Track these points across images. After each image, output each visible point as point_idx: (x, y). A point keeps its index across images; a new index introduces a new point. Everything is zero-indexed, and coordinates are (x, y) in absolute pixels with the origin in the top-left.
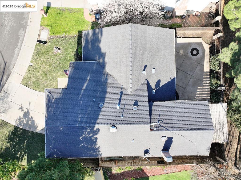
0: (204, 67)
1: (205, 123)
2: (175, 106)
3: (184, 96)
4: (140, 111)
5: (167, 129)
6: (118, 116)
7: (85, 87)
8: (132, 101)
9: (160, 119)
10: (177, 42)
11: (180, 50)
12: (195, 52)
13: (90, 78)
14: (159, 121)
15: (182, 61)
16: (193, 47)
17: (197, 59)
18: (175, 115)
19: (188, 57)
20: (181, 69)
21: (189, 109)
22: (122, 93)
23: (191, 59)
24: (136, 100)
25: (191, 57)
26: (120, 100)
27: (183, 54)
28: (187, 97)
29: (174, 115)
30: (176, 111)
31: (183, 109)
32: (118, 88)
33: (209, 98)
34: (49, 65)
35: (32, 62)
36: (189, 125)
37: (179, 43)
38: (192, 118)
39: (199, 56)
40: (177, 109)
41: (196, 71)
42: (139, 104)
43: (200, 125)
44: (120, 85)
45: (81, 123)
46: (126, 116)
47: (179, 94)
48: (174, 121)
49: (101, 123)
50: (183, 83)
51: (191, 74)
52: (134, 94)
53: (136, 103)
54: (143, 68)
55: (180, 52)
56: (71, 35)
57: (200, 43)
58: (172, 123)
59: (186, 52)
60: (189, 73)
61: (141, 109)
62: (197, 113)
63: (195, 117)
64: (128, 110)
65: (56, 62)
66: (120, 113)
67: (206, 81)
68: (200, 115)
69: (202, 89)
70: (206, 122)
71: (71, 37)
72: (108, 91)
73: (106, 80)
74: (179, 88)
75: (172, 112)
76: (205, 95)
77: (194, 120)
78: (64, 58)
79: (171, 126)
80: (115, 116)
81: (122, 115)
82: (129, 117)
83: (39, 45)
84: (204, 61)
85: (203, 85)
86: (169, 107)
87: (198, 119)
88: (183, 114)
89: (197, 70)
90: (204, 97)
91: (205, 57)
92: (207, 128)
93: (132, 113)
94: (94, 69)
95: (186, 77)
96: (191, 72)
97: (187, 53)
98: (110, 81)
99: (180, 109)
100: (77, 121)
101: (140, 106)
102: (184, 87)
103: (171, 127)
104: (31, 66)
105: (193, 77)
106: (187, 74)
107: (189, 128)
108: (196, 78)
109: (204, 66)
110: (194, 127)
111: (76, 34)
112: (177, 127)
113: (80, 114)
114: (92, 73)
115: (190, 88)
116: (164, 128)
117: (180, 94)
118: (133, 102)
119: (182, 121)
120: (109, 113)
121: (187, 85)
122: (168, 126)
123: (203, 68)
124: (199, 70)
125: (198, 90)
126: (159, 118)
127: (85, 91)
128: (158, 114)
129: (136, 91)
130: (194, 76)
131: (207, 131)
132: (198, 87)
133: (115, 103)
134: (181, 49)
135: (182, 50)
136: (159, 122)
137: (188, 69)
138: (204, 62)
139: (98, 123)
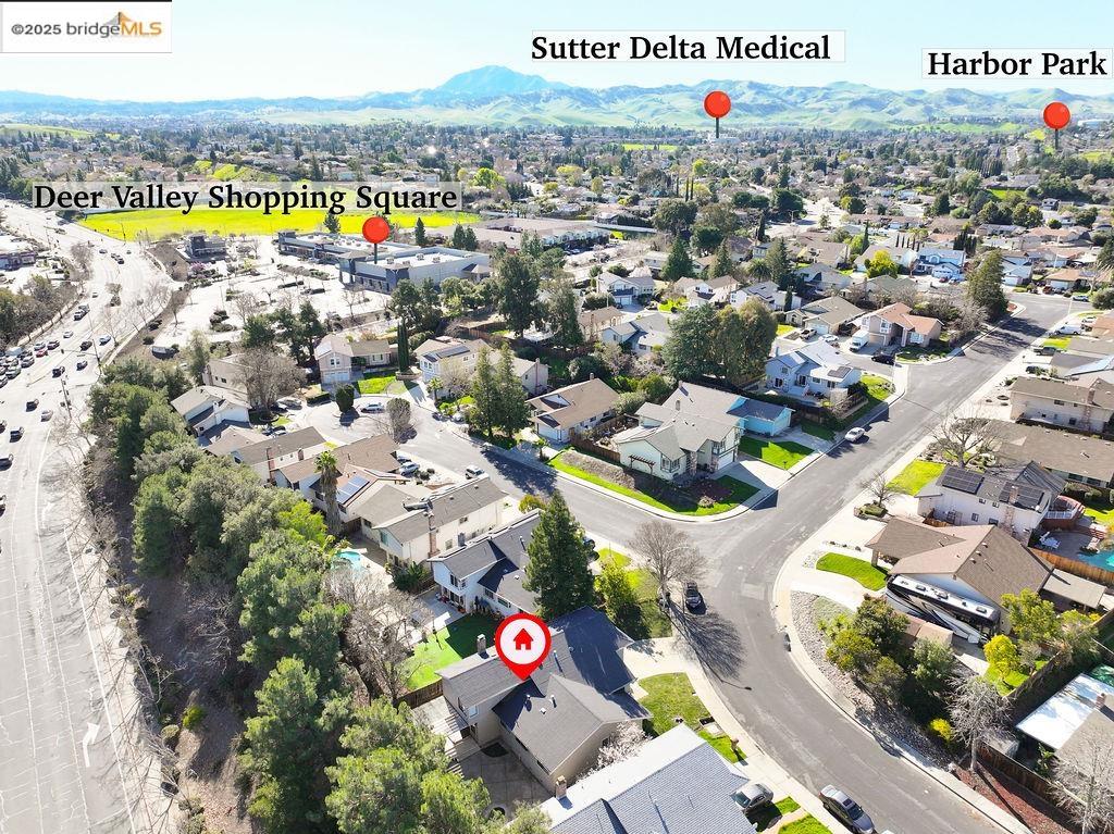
3: (478, 757)
22: (561, 670)
26: (558, 663)
28: (474, 757)
32: (568, 674)
34: (672, 701)
44: (569, 678)
49: (561, 634)
52: (549, 675)
54: (556, 703)
65: (668, 708)
83: (707, 715)
94: (607, 684)
102: (485, 765)
104: (693, 693)
113: (584, 634)
120: (560, 645)
133: (561, 658)
139: (564, 633)
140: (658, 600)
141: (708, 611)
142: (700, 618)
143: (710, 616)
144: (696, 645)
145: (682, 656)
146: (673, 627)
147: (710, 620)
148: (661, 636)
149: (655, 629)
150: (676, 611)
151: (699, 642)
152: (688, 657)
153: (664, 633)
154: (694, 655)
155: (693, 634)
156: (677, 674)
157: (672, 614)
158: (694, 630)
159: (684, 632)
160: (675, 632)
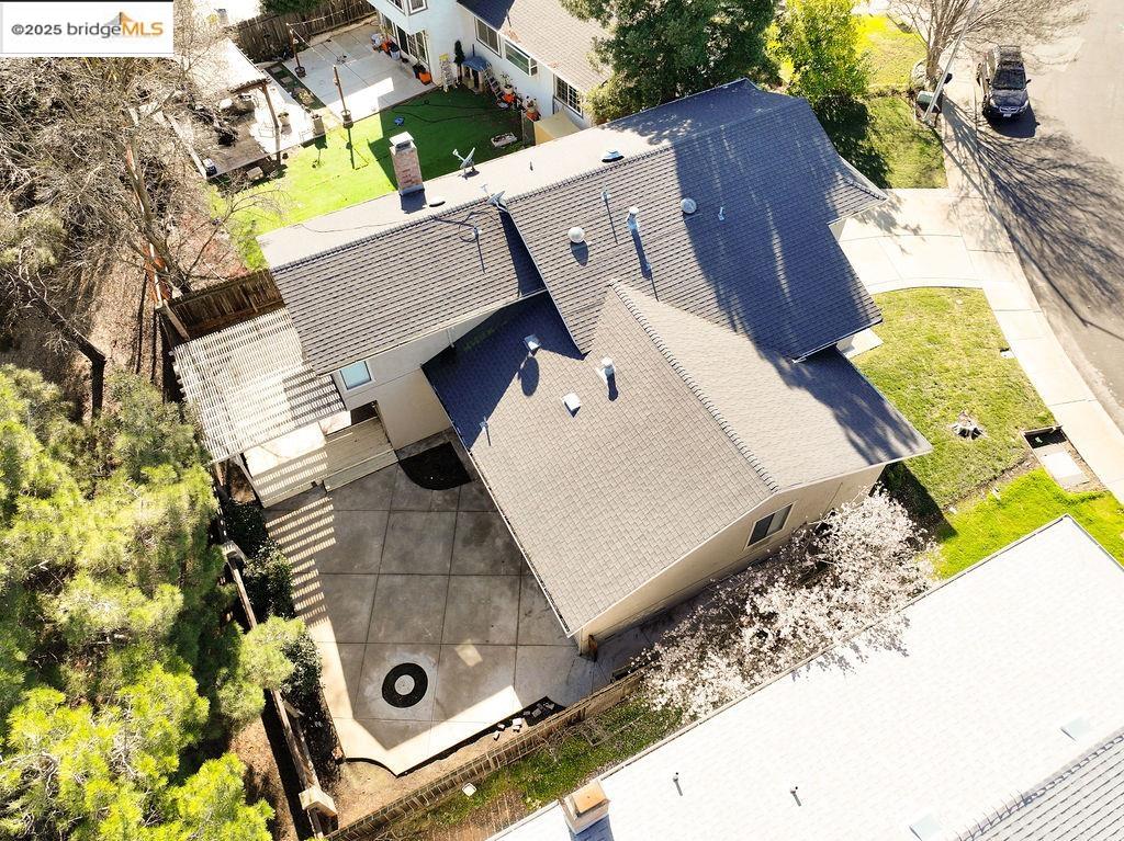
0: (334, 639)
1: (309, 283)
2: (439, 310)
3: (385, 485)
4: (556, 231)
5: (440, 220)
6: (618, 194)
7: (777, 250)
8: (598, 256)
9: (476, 244)
10: (511, 687)
11: (480, 659)
12: (405, 685)
13: (780, 286)
14: (477, 236)
15: (451, 613)
16: (424, 706)
17: (384, 659)
18: (427, 278)
19: (429, 644)
20: (440, 580)
21: (381, 315)
22: (647, 273)
23: (415, 644)
24: (584, 264)
25: (415, 651)
26: (639, 247)
27: (457, 649)
28: (370, 484)
29: (431, 276)
30: (426, 293)
31: (402, 307)
32: (666, 286)
33: (268, 525)
34: (948, 370)
35: (1013, 363)
36: (367, 258)
37: (501, 688)
38: (363, 285)
39: (378, 676)
40: (425, 299)
41: (369, 599)
42: (569, 256)
43: (327, 271)
44: (668, 300)
45: (716, 136)
46: (594, 202)
47: (407, 483)
48: (423, 253)
49: (659, 155)
50: (406, 530)
51: (383, 581)
52: (605, 284)
53: (580, 251)
54: (618, 384)
55: (480, 652)
56: (970, 506)
57: (395, 746)
58: (429, 246)
59: (447, 665)
60: (398, 580)
61: (557, 241)
62: (348, 311)
63: (351, 294)
64: (597, 221)
65: (936, 390)
66: (618, 203)
67: (305, 584)
68: (335, 306)
69: (315, 543)
70: (307, 289)
71: (963, 498)
72: (695, 264)
73: (723, 303)
74: (418, 503)
75: (439, 283)
76: (293, 524)
77: (354, 283)
78: (921, 413)
79: (429, 236)
80: (626, 190)
81: (606, 200)
82: (584, 201)
83: (1043, 420)
84: (344, 666)
85: (313, 562)
86: (459, 297)
87: (339, 288)
88: (398, 288)
89: (365, 609)
90: (295, 518)
91: (342, 685)
92: (299, 271)
93: (580, 217)
94: (788, 326)
95: (404, 557)
96: (390, 588)
97: (439, 662)
98: (711, 302)
99: (416, 302)
100: (730, 139)
101: (563, 248)
102: (398, 515)
103: (430, 231)
104: (1002, 350)
105: (373, 569)
106: (402, 571)
107: (367, 248)
108: (354, 577)
109: (337, 642)
110: (347, 256)
111: (954, 516)
112: (407, 239)
113: (733, 161)
114: (785, 307)
115: (370, 521)
116: (452, 218)
117: (403, 482)
118: (593, 255)
119: (395, 263)
120: (651, 191)
121: (387, 529)
122: (440, 232)
123: (336, 631)
124: (352, 615)
125: (331, 530)
126: (479, 246)
127: (770, 238)
128: (490, 259)
129: (599, 297)
130: (368, 577)
131: (297, 258)
132: (332, 541)
133: (650, 231)
134: (479, 665)
135: (471, 663)
136: (473, 234)
137: (408, 595)
138: (342, 660)
139: (667, 153)
140: (911, 94)
141: (1042, 130)
142: (1018, 147)
143: (1049, 141)
144: (1011, 217)
145: (972, 242)
146: (948, 163)
147: (1048, 154)
148: (918, 185)
149: (902, 164)
150: (957, 124)
151: (1019, 208)
152: (987, 246)
153: (926, 177)
154: (1004, 242)
155: (1000, 186)
156: (958, 291)
157: (946, 130)
158: (1002, 176)
159: (977, 180)
160: (954, 175)
